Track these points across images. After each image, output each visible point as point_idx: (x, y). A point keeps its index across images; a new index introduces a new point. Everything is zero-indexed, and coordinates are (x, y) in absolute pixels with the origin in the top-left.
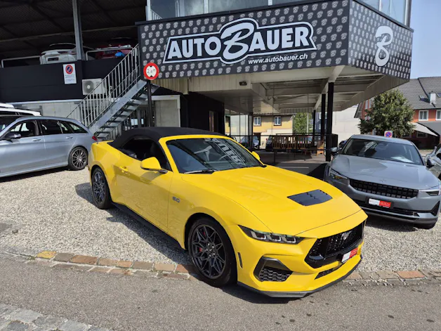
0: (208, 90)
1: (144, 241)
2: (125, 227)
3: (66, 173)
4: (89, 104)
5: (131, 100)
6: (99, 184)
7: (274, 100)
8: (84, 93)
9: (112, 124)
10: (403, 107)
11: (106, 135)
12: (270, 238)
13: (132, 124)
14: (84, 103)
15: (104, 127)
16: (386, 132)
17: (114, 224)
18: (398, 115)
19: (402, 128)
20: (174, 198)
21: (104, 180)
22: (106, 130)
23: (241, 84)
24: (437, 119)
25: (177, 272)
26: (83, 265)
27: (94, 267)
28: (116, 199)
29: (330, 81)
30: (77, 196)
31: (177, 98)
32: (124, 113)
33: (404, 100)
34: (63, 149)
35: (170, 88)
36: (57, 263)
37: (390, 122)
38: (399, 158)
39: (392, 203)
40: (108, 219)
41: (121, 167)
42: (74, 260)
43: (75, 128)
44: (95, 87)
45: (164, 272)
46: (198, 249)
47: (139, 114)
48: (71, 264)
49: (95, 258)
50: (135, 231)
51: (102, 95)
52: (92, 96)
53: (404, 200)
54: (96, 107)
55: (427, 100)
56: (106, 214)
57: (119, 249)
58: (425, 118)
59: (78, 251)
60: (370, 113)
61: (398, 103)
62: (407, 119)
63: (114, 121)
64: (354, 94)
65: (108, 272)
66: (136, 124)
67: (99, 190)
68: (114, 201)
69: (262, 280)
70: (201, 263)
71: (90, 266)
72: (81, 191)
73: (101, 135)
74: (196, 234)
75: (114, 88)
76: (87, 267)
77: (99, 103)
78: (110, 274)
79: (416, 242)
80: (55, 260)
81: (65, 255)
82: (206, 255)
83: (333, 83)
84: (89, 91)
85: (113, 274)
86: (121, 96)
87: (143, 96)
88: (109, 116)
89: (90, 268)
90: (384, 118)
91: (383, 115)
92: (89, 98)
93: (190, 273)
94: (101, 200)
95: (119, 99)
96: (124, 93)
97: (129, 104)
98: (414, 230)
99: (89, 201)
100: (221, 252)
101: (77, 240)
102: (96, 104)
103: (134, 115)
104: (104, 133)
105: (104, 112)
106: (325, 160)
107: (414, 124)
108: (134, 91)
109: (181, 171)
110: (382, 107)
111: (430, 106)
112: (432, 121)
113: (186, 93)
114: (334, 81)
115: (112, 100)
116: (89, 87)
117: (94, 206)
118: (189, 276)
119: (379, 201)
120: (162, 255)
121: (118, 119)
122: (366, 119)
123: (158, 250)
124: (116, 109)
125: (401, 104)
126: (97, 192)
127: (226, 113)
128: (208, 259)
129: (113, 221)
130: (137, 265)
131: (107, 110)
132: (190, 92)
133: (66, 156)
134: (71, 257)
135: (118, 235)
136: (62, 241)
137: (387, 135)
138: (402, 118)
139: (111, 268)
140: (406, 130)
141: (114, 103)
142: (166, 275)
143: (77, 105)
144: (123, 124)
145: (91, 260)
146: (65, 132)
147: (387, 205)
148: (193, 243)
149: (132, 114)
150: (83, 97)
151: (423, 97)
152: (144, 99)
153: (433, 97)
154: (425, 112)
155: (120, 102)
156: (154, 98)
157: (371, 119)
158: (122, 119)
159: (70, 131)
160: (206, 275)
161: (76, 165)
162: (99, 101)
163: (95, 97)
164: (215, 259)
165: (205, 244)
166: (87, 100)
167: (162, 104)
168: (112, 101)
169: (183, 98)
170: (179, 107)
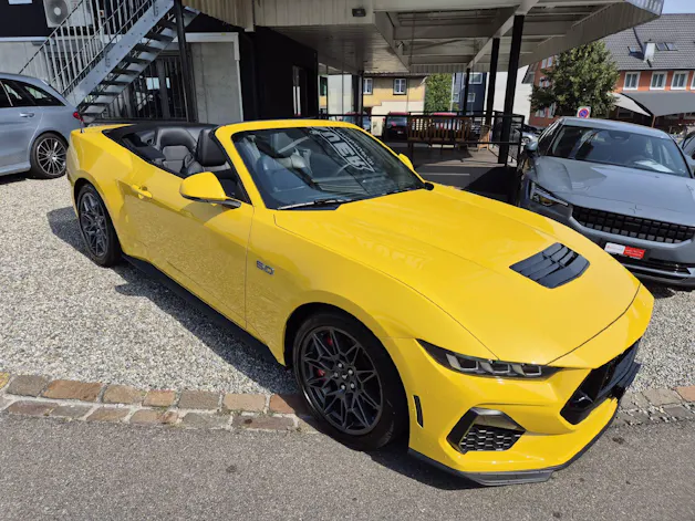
0: (292, 24)
1: (196, 338)
2: (154, 307)
3: (29, 183)
4: (61, 47)
5: (145, 41)
6: (93, 216)
7: (405, 48)
8: (50, 25)
9: (110, 88)
10: (603, 66)
11: (100, 110)
12: (490, 370)
13: (150, 88)
14: (52, 43)
15: (96, 93)
16: (580, 109)
17: (130, 301)
18: (594, 81)
19: (597, 101)
20: (259, 264)
21: (102, 209)
22: (101, 99)
23: (355, 12)
24: (651, 88)
25: (271, 411)
26: (72, 404)
27: (96, 406)
28: (130, 249)
29: (518, 13)
30: (53, 237)
31: (233, 37)
32: (133, 67)
33: (606, 54)
34: (16, 138)
35: (220, 17)
36: (14, 399)
37: (580, 90)
38: (648, 164)
39: (648, 250)
40: (119, 289)
41: (136, 188)
42: (50, 393)
43: (39, 95)
44: (70, 11)
45: (244, 414)
46: (315, 370)
47: (160, 69)
48: (44, 400)
49: (97, 385)
50: (176, 316)
51: (84, 28)
52: (65, 29)
53: (668, 245)
54: (75, 53)
55: (640, 55)
56: (113, 277)
57: (146, 360)
58: (634, 85)
59: (56, 371)
60: (550, 76)
61: (596, 57)
62: (608, 86)
63: (113, 83)
64: (541, 40)
65: (127, 419)
66: (157, 86)
67: (94, 229)
68: (128, 253)
69: (464, 450)
70: (323, 401)
71: (85, 404)
72: (59, 226)
73: (91, 109)
74: (312, 341)
75: (109, 13)
76: (80, 408)
77: (81, 46)
78: (130, 427)
79: (683, 319)
80: (9, 392)
81: (30, 379)
82: (333, 386)
83: (522, 17)
84: (58, 19)
85: (137, 425)
86: (124, 32)
87: (166, 32)
88: (102, 72)
89: (88, 409)
90: (571, 84)
91: (572, 79)
92: (59, 34)
93: (297, 414)
94: (100, 250)
95: (119, 37)
96: (129, 26)
97: (139, 48)
98: (670, 295)
99: (76, 247)
100: (372, 386)
101: (56, 342)
102: (74, 46)
103: (151, 71)
104: (96, 104)
105: (94, 64)
106: (496, 160)
107: (615, 94)
108: (148, 21)
109: (271, 203)
110: (570, 65)
111: (643, 65)
112: (644, 90)
113: (250, 29)
114: (525, 13)
115: (106, 39)
116: (57, 11)
117: (88, 260)
118: (296, 420)
119: (624, 247)
120: (236, 373)
121: (122, 78)
122: (541, 85)
123: (227, 358)
124: (116, 57)
125: (601, 60)
126: (91, 233)
127: (320, 70)
128: (339, 394)
129: (129, 293)
130: (187, 398)
131: (98, 60)
132: (256, 27)
133: (24, 152)
134: (44, 385)
135: (141, 326)
136: (23, 346)
137: (581, 115)
138: (600, 84)
139: (133, 409)
140: (603, 106)
141: (110, 46)
142: (249, 421)
143: (38, 48)
144: (132, 88)
145: (88, 392)
146: (17, 103)
147: (638, 255)
148: (305, 359)
149: (147, 69)
150: (48, 32)
151: (634, 50)
152: (168, 39)
153: (650, 50)
154: (635, 76)
155: (123, 44)
156: (191, 37)
157: (551, 87)
158: (130, 79)
159: (28, 101)
160: (335, 424)
161: (46, 168)
162: (80, 41)
163: (72, 33)
164: (355, 397)
165: (331, 364)
166: (57, 38)
167: (205, 51)
168: (107, 41)
169: (245, 39)
170: (237, 57)
